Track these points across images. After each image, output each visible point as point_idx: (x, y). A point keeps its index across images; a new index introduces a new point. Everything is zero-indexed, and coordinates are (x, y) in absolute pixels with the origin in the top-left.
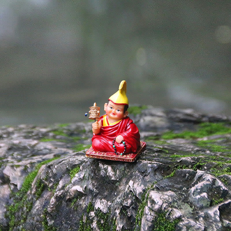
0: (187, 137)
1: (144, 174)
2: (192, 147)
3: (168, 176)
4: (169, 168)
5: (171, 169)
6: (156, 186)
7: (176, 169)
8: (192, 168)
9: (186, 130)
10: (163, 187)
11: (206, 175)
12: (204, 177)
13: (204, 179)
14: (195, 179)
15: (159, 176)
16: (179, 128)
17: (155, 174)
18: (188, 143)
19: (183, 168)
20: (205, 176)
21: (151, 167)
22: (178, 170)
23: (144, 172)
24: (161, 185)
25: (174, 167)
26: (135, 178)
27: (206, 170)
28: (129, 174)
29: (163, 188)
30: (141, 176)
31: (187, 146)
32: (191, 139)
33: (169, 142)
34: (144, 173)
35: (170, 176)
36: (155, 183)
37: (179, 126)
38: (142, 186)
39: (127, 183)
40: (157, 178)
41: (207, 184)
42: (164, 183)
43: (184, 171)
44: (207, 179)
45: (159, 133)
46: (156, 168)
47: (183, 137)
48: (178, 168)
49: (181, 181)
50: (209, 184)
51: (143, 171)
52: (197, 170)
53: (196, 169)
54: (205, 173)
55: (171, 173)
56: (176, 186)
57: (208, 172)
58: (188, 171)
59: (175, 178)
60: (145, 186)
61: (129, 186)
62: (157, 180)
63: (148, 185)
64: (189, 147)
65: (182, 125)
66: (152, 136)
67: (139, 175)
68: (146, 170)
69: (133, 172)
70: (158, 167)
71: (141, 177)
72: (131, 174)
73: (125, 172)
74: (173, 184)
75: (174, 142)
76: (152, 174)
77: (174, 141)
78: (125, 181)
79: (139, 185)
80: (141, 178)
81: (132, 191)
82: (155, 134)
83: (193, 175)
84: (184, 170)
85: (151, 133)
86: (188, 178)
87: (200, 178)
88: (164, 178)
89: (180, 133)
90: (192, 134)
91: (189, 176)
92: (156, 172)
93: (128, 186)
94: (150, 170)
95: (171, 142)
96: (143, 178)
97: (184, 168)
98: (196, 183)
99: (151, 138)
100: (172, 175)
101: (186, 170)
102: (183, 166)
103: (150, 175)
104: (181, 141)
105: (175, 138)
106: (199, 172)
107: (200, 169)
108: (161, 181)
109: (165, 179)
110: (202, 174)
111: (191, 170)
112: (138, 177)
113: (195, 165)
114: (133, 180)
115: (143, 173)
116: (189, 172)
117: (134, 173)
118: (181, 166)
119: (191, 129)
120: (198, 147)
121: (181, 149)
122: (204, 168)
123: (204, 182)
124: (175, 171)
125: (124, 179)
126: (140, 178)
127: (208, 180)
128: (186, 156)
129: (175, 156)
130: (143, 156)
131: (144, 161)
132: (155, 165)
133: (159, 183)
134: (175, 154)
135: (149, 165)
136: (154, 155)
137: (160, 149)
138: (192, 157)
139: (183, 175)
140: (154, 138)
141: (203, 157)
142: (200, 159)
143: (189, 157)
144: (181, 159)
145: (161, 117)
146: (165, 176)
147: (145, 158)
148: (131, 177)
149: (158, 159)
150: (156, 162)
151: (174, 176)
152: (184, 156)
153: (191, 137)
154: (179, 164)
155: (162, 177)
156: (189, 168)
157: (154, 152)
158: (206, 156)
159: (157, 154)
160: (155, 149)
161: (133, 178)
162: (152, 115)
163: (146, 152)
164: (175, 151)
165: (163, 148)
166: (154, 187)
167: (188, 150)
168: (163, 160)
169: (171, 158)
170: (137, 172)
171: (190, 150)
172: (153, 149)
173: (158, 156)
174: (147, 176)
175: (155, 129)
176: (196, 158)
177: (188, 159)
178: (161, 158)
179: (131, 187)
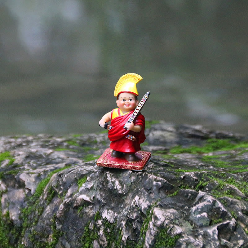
0: (194, 152)
1: (150, 191)
2: (197, 162)
3: (171, 195)
4: (172, 187)
5: (174, 189)
6: (159, 204)
7: (179, 189)
8: (194, 188)
9: (193, 145)
10: (166, 204)
11: (207, 196)
12: (205, 198)
13: (205, 200)
14: (197, 199)
15: (162, 194)
16: (187, 143)
17: (159, 192)
18: (194, 158)
19: (186, 188)
20: (206, 197)
21: (156, 186)
22: (181, 190)
23: (150, 190)
24: (164, 203)
25: (178, 187)
26: (141, 194)
27: (208, 192)
28: (135, 189)
29: (166, 206)
30: (146, 193)
31: (193, 161)
32: (197, 154)
33: (176, 156)
34: (149, 190)
35: (173, 194)
36: (158, 200)
37: (187, 141)
38: (148, 202)
39: (133, 197)
40: (160, 196)
41: (207, 205)
42: (168, 201)
43: (186, 191)
44: (208, 200)
45: (168, 148)
46: (160, 186)
47: (189, 152)
48: (181, 187)
49: (184, 200)
50: (210, 205)
51: (148, 189)
52: (199, 190)
53: (198, 190)
54: (206, 194)
55: (174, 192)
56: (178, 204)
57: (209, 194)
58: (190, 191)
59: (178, 197)
60: (150, 202)
61: (135, 201)
62: (160, 198)
63: (153, 201)
64: (194, 162)
65: (190, 140)
66: (161, 150)
67: (145, 192)
68: (152, 188)
69: (139, 188)
70: (162, 186)
71: (147, 194)
72: (138, 189)
74: (176, 202)
75: (181, 157)
76: (156, 192)
77: (181, 155)
78: (132, 196)
79: (145, 201)
80: (146, 195)
81: (138, 205)
82: (164, 148)
83: (195, 195)
84: (187, 190)
85: (160, 147)
86: (190, 198)
87: (202, 199)
88: (167, 196)
89: (187, 148)
90: (198, 149)
91: (191, 196)
92: (160, 190)
93: (134, 201)
94: (154, 188)
95: (178, 156)
96: (149, 195)
97: (187, 188)
98: (198, 203)
100: (175, 195)
101: (189, 191)
102: (186, 186)
103: (154, 193)
104: (188, 156)
105: (182, 152)
106: (201, 193)
107: (202, 190)
108: (164, 199)
110: (203, 195)
112: (144, 193)
113: (198, 186)
114: (139, 196)
115: (148, 190)
116: (191, 193)
117: (140, 189)
118: (184, 186)
119: (198, 144)
120: (202, 162)
121: (186, 163)
122: (206, 189)
123: (205, 203)
124: (178, 190)
125: (131, 194)
126: (145, 195)
127: (209, 201)
128: (190, 171)
129: (180, 171)
130: (150, 170)
131: (150, 174)
132: (160, 183)
133: (162, 201)
134: (180, 168)
135: (155, 183)
136: (160, 169)
137: (166, 164)
138: (196, 172)
139: (185, 195)
140: (162, 152)
141: (206, 172)
142: (202, 174)
143: (193, 171)
144: (185, 174)
145: (171, 132)
146: (169, 195)
147: (151, 171)
148: (137, 193)
149: (163, 173)
150: (161, 179)
151: (176, 195)
152: (188, 170)
153: (198, 152)
154: (182, 183)
155: (166, 195)
156: (191, 189)
157: (160, 166)
158: (209, 171)
159: (162, 168)
160: (161, 163)
161: (139, 193)
162: (163, 130)
163: (152, 166)
164: (180, 165)
165: (169, 162)
166: (158, 204)
167: (192, 165)
168: (167, 174)
169: (175, 172)
170: (143, 189)
171: (195, 165)
172: (160, 163)
173: (164, 170)
174: (152, 193)
175: (164, 143)
176: (199, 173)
177: (191, 174)
178: (166, 172)
179: (137, 202)
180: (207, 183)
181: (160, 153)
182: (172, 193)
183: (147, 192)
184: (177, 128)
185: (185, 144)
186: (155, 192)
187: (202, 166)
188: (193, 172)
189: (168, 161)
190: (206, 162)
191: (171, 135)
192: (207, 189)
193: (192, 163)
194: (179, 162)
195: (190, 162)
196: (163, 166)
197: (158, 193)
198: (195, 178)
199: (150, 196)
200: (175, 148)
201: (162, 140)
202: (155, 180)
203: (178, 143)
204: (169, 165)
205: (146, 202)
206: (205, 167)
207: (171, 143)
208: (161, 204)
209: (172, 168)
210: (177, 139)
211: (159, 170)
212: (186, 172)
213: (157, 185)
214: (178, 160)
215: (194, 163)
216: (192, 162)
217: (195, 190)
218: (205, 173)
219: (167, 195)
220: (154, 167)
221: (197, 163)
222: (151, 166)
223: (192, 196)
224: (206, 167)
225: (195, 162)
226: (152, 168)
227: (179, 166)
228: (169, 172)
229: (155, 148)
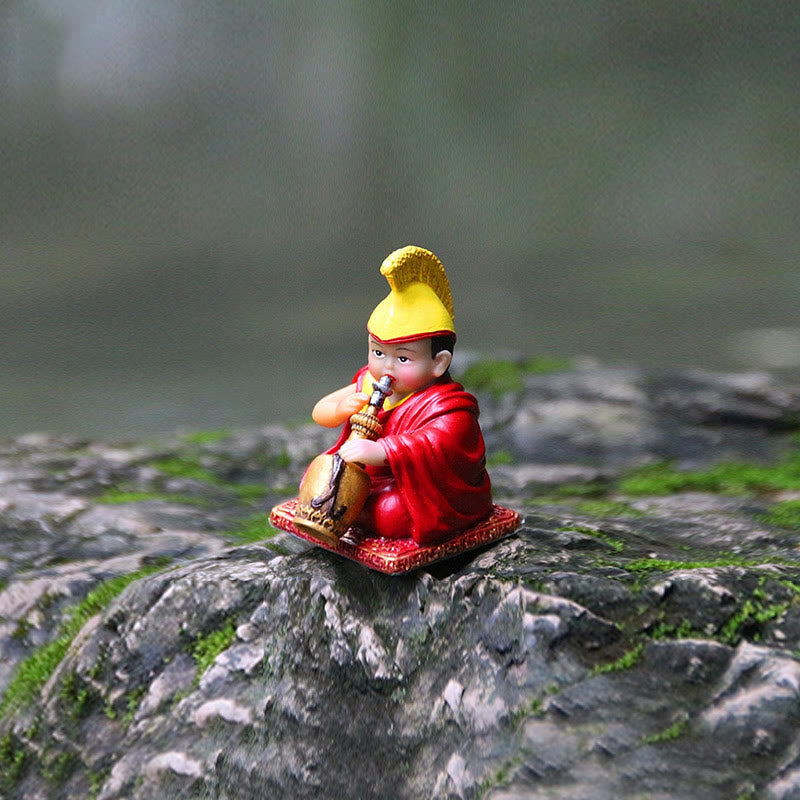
0: (734, 486)
1: (508, 657)
2: (738, 526)
3: (609, 667)
4: (613, 635)
5: (622, 640)
6: (552, 706)
7: (648, 638)
8: (718, 633)
9: (729, 457)
10: (586, 707)
11: (774, 663)
12: (766, 673)
13: (766, 678)
14: (728, 678)
15: (567, 666)
16: (700, 451)
17: (552, 658)
18: (727, 512)
19: (679, 635)
20: (770, 667)
21: (535, 632)
22: (656, 642)
23: (507, 650)
24: (576, 701)
25: (640, 633)
26: (470, 674)
27: (781, 644)
28: (447, 655)
29: (587, 712)
30: (494, 665)
31: (721, 523)
32: (747, 496)
33: (641, 505)
34: (506, 654)
35: (619, 665)
36: (547, 691)
37: (698, 440)
38: (499, 704)
39: (437, 689)
40: (558, 673)
41: (777, 700)
42: (591, 694)
43: (680, 645)
44: (780, 679)
45: (609, 471)
46: (557, 633)
47: (712, 487)
48: (656, 633)
49: (668, 684)
50: (789, 699)
51: (502, 647)
52: (739, 642)
53: (735, 640)
54: (770, 654)
55: (622, 655)
56: (642, 703)
57: (788, 652)
58: (699, 647)
59: (640, 673)
60: (509, 701)
61: (446, 703)
62: (557, 680)
63: (521, 698)
64: (724, 527)
65: (715, 436)
66: (577, 480)
67: (488, 661)
68: (517, 642)
69: (462, 648)
70: (565, 630)
71: (496, 667)
72: (456, 655)
73: (428, 649)
74: (629, 696)
75: (665, 507)
76: (539, 660)
77: (664, 502)
78: (430, 684)
79: (486, 699)
80: (493, 672)
81: (458, 721)
82: (590, 473)
83: (718, 662)
84: (682, 641)
85: (572, 471)
86: (696, 675)
87: (750, 675)
88: (590, 674)
89: (699, 471)
90: (755, 474)
91: (700, 667)
92: (556, 650)
93: (439, 702)
94: (529, 643)
95: (653, 506)
96: (504, 673)
97: (685, 636)
98: (732, 691)
99: (571, 489)
100: (629, 664)
101: (690, 644)
102: (678, 625)
103: (529, 663)
104: (699, 504)
105: (676, 490)
106: (748, 652)
107: (756, 638)
108: (576, 685)
109: (594, 675)
110: (759, 658)
111: (713, 643)
112: (484, 667)
113: (734, 624)
114: (460, 681)
115: (502, 653)
116: (702, 653)
117: (464, 653)
118: (671, 628)
119: (751, 452)
120: (765, 526)
121: (686, 535)
122: (773, 636)
123: (766, 691)
124: (640, 646)
125: (427, 674)
126: (489, 672)
127: (785, 684)
128: (698, 564)
129: (649, 565)
130: (507, 565)
131: (508, 586)
132: (554, 620)
133: (566, 692)
134: (653, 555)
135: (529, 619)
136: (554, 559)
137: (586, 537)
138: (725, 570)
139: (675, 663)
140: (582, 489)
141: (774, 569)
142: (757, 576)
143: (711, 567)
144: (672, 578)
145: (624, 403)
146: (597, 667)
147: (515, 572)
148: (454, 668)
149: (570, 576)
150: (557, 601)
151: (634, 666)
152: (692, 563)
153: (751, 486)
154: (662, 615)
155: (583, 670)
156: (705, 636)
157: (557, 547)
158: (792, 563)
159: (566, 556)
160: (563, 537)
161: (462, 671)
162: (586, 397)
163: (519, 549)
164: (654, 543)
165: (600, 531)
166: (545, 706)
167: (716, 540)
168: (590, 581)
169: (629, 571)
170: (478, 650)
171: (728, 539)
172: (556, 535)
173: (574, 563)
174: (518, 663)
175: (593, 452)
176: (743, 571)
177: (704, 576)
178: (586, 572)
179: (454, 707)
180: (782, 609)
181: (572, 495)
182: (611, 659)
183: (497, 661)
184: (653, 387)
185: (692, 455)
186: (532, 657)
187: (762, 543)
188: (711, 571)
189: (595, 528)
190: (785, 527)
191: (623, 418)
192: (779, 634)
193: (714, 531)
194: (653, 530)
195: (706, 528)
196: (570, 546)
197: (548, 661)
198: (719, 590)
199: (509, 677)
200: (644, 472)
201: (582, 438)
202: (533, 608)
203: (654, 449)
204: (599, 541)
205: (490, 702)
206: (775, 548)
207: (626, 450)
208: (560, 706)
209: (614, 553)
210: (653, 436)
211: (552, 564)
212: (678, 568)
213: (540, 631)
214: (651, 520)
215: (724, 533)
216: (715, 528)
217: (719, 641)
218: (769, 570)
219: (591, 667)
220: (529, 551)
221: (737, 532)
222: (514, 550)
223: (706, 668)
224: (780, 546)
225: (729, 527)
226: (516, 557)
227: (652, 548)
228: (596, 571)
229: (547, 474)
